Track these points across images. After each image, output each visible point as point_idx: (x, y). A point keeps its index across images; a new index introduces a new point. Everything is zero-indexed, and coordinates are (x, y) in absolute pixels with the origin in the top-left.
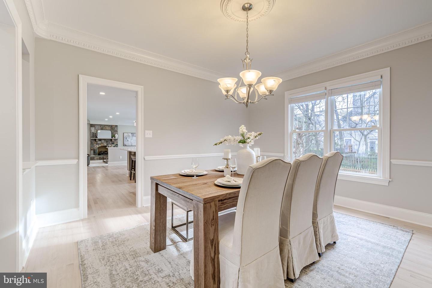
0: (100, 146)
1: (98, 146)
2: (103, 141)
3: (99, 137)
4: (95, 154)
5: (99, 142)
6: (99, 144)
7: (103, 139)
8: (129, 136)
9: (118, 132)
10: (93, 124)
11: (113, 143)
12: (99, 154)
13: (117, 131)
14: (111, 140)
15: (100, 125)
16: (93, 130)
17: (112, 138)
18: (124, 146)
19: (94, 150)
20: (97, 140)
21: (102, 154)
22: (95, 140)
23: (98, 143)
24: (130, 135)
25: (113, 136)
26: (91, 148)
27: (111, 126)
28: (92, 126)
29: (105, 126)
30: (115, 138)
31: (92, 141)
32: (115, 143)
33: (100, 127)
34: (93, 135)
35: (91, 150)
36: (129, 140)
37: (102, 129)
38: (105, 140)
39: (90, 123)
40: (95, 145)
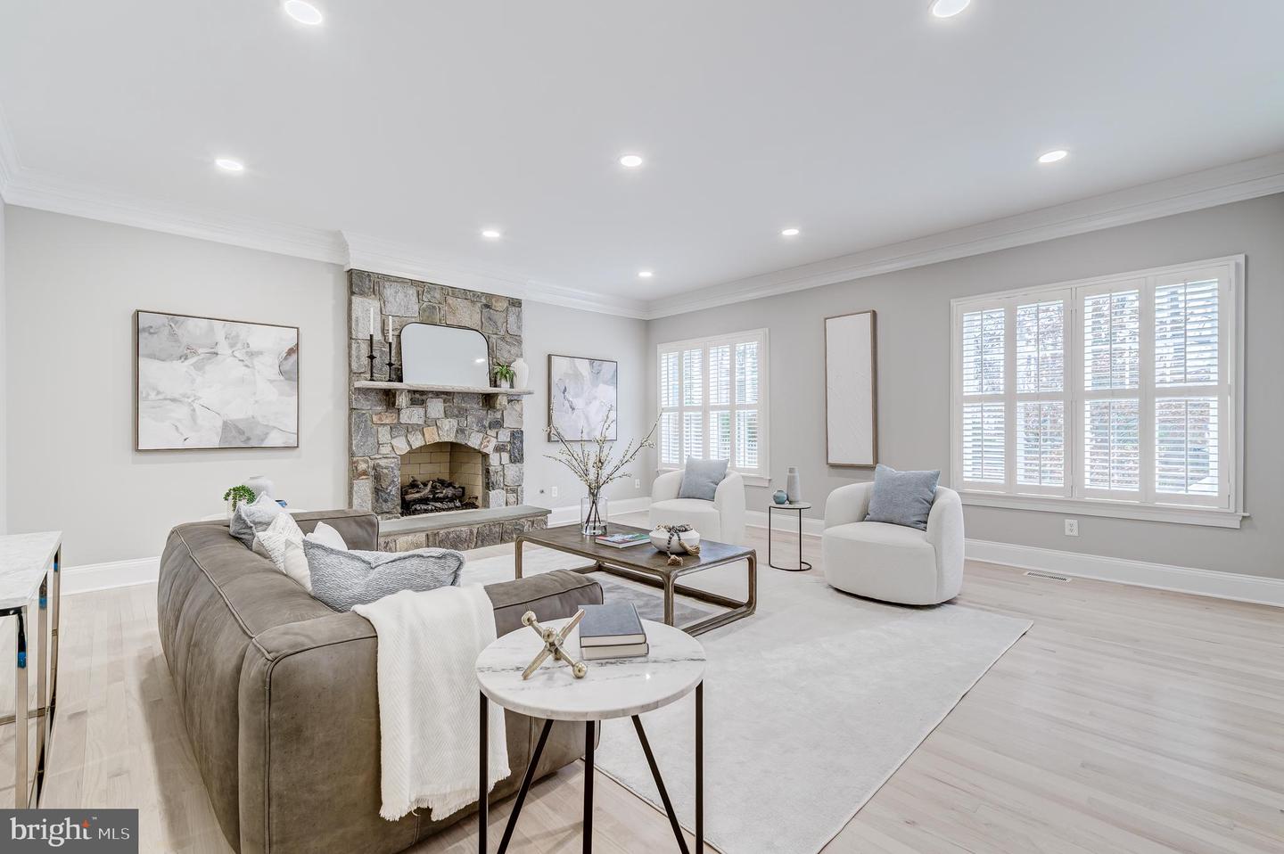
0: (417, 442)
1: (401, 446)
2: (436, 407)
3: (414, 377)
4: (385, 507)
5: (411, 415)
6: (409, 429)
7: (438, 394)
8: (577, 376)
9: (524, 345)
10: (369, 274)
11: (497, 424)
12: (407, 508)
13: (520, 342)
14: (488, 400)
15: (421, 287)
16: (368, 314)
17: (494, 383)
18: (549, 441)
19: (377, 478)
20: (402, 400)
21: (424, 501)
22: (389, 397)
23: (404, 418)
24: (583, 367)
25: (500, 372)
26: (353, 464)
27: (486, 303)
28: (358, 283)
29: (450, 300)
30: (512, 386)
31: (365, 405)
32: (509, 422)
33: (414, 299)
34: (372, 357)
35: (354, 474)
36: (579, 403)
37: (429, 317)
38: (446, 395)
39: (342, 266)
40: (384, 435)
